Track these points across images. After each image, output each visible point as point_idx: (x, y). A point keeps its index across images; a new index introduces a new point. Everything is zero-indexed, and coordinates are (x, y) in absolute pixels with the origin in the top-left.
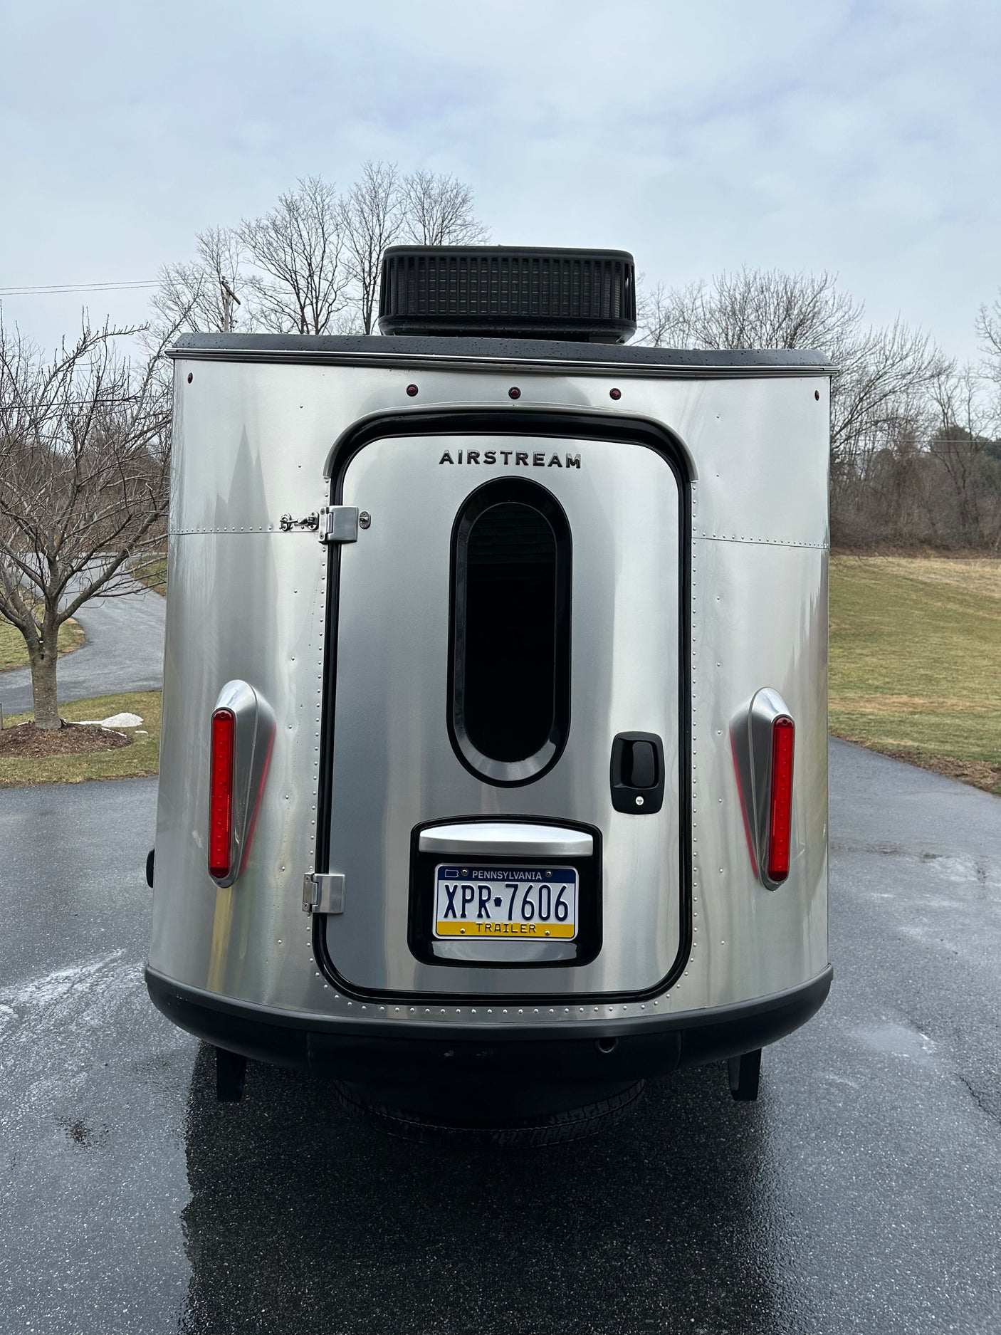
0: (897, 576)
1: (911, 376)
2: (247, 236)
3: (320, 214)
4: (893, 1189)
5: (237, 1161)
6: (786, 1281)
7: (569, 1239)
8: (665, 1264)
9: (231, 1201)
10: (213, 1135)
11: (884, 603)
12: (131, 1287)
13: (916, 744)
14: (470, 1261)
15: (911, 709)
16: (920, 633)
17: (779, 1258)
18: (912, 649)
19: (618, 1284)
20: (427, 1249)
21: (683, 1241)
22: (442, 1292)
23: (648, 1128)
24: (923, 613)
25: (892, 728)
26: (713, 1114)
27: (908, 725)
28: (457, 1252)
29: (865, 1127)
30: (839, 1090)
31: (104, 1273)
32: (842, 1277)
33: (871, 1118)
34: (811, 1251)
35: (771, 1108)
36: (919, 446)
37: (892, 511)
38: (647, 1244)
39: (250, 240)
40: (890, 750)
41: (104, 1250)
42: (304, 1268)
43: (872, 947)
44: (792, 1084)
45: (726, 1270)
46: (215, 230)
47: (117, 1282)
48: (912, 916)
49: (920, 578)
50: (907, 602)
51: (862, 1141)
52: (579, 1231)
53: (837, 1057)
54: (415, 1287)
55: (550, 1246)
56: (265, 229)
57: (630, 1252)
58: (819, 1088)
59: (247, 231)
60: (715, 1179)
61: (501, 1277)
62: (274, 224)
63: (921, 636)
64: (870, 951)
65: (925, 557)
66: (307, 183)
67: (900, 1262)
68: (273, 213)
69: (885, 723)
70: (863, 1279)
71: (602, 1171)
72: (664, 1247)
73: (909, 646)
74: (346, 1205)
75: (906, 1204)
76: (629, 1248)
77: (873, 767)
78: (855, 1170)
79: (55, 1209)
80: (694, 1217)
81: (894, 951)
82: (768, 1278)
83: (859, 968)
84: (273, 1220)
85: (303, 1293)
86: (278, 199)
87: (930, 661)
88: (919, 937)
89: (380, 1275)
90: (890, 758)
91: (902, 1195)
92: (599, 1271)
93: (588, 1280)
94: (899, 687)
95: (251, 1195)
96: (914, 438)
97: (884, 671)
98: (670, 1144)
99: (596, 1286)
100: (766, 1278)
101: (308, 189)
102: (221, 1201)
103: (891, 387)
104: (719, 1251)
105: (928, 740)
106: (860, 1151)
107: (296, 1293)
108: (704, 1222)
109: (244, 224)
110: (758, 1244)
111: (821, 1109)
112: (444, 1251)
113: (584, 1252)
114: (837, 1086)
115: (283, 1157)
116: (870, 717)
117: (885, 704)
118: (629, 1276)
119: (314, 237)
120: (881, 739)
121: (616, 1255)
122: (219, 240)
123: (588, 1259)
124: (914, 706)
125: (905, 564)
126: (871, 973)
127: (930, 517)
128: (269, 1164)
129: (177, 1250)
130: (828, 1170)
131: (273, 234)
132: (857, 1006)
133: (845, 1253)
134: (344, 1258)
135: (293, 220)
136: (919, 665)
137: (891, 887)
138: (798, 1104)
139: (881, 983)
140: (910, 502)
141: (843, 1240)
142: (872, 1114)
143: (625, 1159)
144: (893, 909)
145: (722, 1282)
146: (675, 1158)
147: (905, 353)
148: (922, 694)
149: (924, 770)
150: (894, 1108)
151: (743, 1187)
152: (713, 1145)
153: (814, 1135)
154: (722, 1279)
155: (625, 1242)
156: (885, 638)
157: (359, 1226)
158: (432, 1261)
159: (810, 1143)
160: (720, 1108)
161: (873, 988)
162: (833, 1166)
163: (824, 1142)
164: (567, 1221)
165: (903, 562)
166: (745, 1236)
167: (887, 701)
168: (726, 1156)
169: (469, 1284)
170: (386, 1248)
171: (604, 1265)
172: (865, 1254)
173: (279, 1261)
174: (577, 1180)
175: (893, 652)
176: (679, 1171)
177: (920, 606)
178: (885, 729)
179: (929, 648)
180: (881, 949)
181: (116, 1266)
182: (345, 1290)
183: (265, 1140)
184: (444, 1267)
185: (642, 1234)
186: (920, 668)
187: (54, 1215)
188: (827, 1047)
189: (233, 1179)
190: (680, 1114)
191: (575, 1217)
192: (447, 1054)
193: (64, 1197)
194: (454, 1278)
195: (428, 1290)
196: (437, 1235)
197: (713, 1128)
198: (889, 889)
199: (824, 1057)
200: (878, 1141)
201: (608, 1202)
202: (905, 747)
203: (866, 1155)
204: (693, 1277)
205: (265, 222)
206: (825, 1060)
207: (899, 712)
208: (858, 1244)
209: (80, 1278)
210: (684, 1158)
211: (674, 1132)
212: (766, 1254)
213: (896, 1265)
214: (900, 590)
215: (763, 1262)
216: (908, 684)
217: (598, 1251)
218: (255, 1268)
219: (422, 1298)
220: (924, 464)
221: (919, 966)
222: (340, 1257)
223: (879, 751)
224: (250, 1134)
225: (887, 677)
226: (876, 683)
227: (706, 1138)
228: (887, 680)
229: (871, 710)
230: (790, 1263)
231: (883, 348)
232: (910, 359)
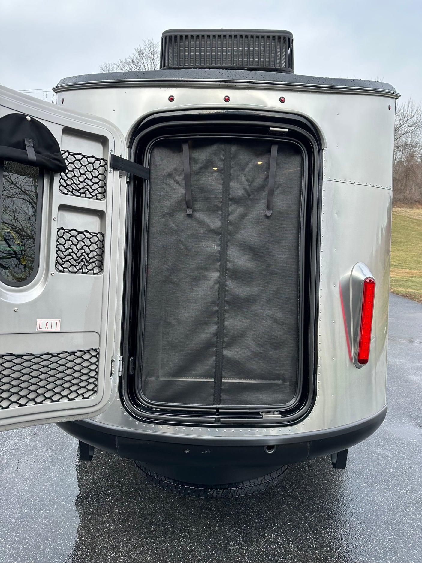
0: (404, 217)
1: (415, 126)
2: (121, 66)
3: (153, 56)
4: (411, 512)
5: (94, 484)
6: (358, 560)
7: (250, 532)
8: (297, 548)
9: (89, 505)
10: (84, 470)
11: (398, 228)
12: (37, 548)
13: (414, 291)
14: (201, 542)
15: (411, 275)
16: (415, 242)
17: (355, 547)
18: (411, 249)
19: (274, 558)
20: (180, 534)
21: (307, 536)
22: (186, 559)
23: (290, 474)
24: (416, 233)
25: (403, 284)
26: (321, 468)
27: (410, 282)
28: (195, 537)
29: (396, 477)
30: (383, 458)
31: (25, 541)
32: (387, 559)
33: (399, 473)
34: (371, 544)
35: (350, 466)
36: (416, 159)
37: (403, 188)
38: (289, 537)
39: (122, 68)
40: (401, 294)
41: (27, 528)
42: (120, 542)
43: (396, 386)
44: (360, 454)
45: (328, 553)
46: (107, 64)
47: (31, 545)
48: (415, 371)
49: (415, 217)
50: (409, 228)
51: (395, 485)
52: (255, 528)
53: (381, 441)
54: (173, 555)
55: (240, 536)
56: (129, 63)
57: (280, 540)
58: (373, 456)
59: (121, 64)
60: (322, 502)
61: (215, 552)
62: (133, 61)
63: (415, 243)
64: (396, 388)
65: (417, 208)
66: (147, 42)
67: (417, 552)
68: (132, 56)
69: (399, 281)
70: (398, 561)
71: (267, 496)
72: (297, 539)
73: (409, 248)
74: (143, 509)
75: (418, 520)
76: (279, 538)
77: (394, 301)
78: (392, 500)
79: (7, 505)
80: (312, 523)
81: (407, 388)
82: (349, 558)
83: (391, 396)
84: (108, 516)
85: (119, 556)
86: (134, 49)
87: (419, 254)
88: (419, 381)
89: (157, 548)
90: (402, 297)
91: (416, 515)
92: (264, 550)
93: (259, 555)
94: (405, 265)
95: (99, 502)
96: (414, 155)
97: (398, 258)
98: (300, 483)
99: (263, 559)
100: (348, 558)
101: (147, 45)
102: (85, 504)
103: (405, 130)
104: (324, 542)
105: (419, 289)
106: (394, 490)
107: (116, 555)
108: (317, 526)
109: (120, 61)
110: (344, 539)
111: (374, 467)
112: (189, 536)
113: (257, 539)
114: (382, 455)
115: (115, 483)
116: (392, 278)
117: (399, 273)
118: (279, 554)
119: (150, 66)
120: (398, 288)
121: (273, 542)
122: (109, 68)
123: (259, 544)
124: (412, 274)
125: (409, 211)
126: (396, 398)
127: (420, 191)
128: (109, 486)
129: (61, 530)
130: (378, 500)
131: (132, 65)
132: (390, 415)
133: (388, 546)
134: (140, 537)
135: (141, 59)
136: (414, 256)
137: (404, 357)
138: (363, 465)
139: (401, 404)
140: (411, 184)
141: (387, 538)
142: (399, 470)
143: (278, 490)
144: (406, 367)
145: (326, 559)
146: (303, 490)
147: (413, 115)
148: (415, 269)
149: (418, 303)
150: (410, 468)
151: (336, 507)
152: (322, 484)
153: (371, 481)
154: (325, 558)
155: (277, 535)
156: (399, 244)
157: (148, 521)
158: (182, 541)
159: (369, 485)
160: (325, 465)
161: (398, 406)
162: (381, 497)
163: (376, 485)
164: (249, 522)
165: (408, 210)
166: (337, 534)
167: (400, 271)
168: (328, 490)
169: (200, 555)
170: (161, 533)
171: (267, 547)
172: (399, 547)
173: (109, 537)
174: (255, 501)
175: (402, 250)
176: (304, 497)
177: (415, 230)
178: (399, 284)
179: (419, 248)
180: (401, 386)
181: (31, 537)
182: (139, 555)
183: (108, 474)
184: (188, 545)
185: (286, 531)
186: (414, 257)
187: (6, 509)
188: (376, 435)
189: (91, 493)
190: (306, 467)
191: (253, 520)
192: (186, 451)
193: (12, 500)
194: (192, 551)
195: (179, 557)
196: (186, 527)
197: (321, 475)
198: (404, 358)
199: (375, 440)
200: (403, 485)
201: (269, 513)
202: (409, 292)
203: (397, 492)
204: (311, 556)
205: (129, 60)
206: (376, 442)
207: (405, 277)
208: (394, 541)
209: (14, 542)
210: (307, 491)
211: (302, 477)
212: (348, 545)
213: (415, 554)
214: (406, 223)
215: (346, 549)
216: (409, 264)
217: (264, 539)
218: (97, 541)
219: (176, 561)
220: (418, 167)
221: (420, 396)
222: (138, 537)
223: (397, 294)
224: (101, 470)
225: (400, 261)
226: (395, 263)
227: (318, 481)
228: (400, 262)
229: (393, 275)
230: (360, 550)
231: (403, 113)
232: (415, 118)
